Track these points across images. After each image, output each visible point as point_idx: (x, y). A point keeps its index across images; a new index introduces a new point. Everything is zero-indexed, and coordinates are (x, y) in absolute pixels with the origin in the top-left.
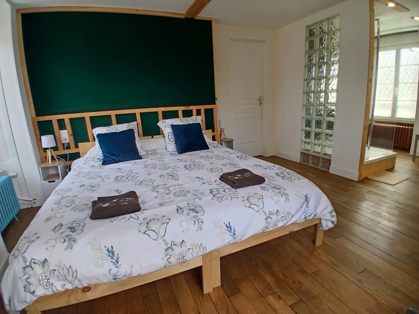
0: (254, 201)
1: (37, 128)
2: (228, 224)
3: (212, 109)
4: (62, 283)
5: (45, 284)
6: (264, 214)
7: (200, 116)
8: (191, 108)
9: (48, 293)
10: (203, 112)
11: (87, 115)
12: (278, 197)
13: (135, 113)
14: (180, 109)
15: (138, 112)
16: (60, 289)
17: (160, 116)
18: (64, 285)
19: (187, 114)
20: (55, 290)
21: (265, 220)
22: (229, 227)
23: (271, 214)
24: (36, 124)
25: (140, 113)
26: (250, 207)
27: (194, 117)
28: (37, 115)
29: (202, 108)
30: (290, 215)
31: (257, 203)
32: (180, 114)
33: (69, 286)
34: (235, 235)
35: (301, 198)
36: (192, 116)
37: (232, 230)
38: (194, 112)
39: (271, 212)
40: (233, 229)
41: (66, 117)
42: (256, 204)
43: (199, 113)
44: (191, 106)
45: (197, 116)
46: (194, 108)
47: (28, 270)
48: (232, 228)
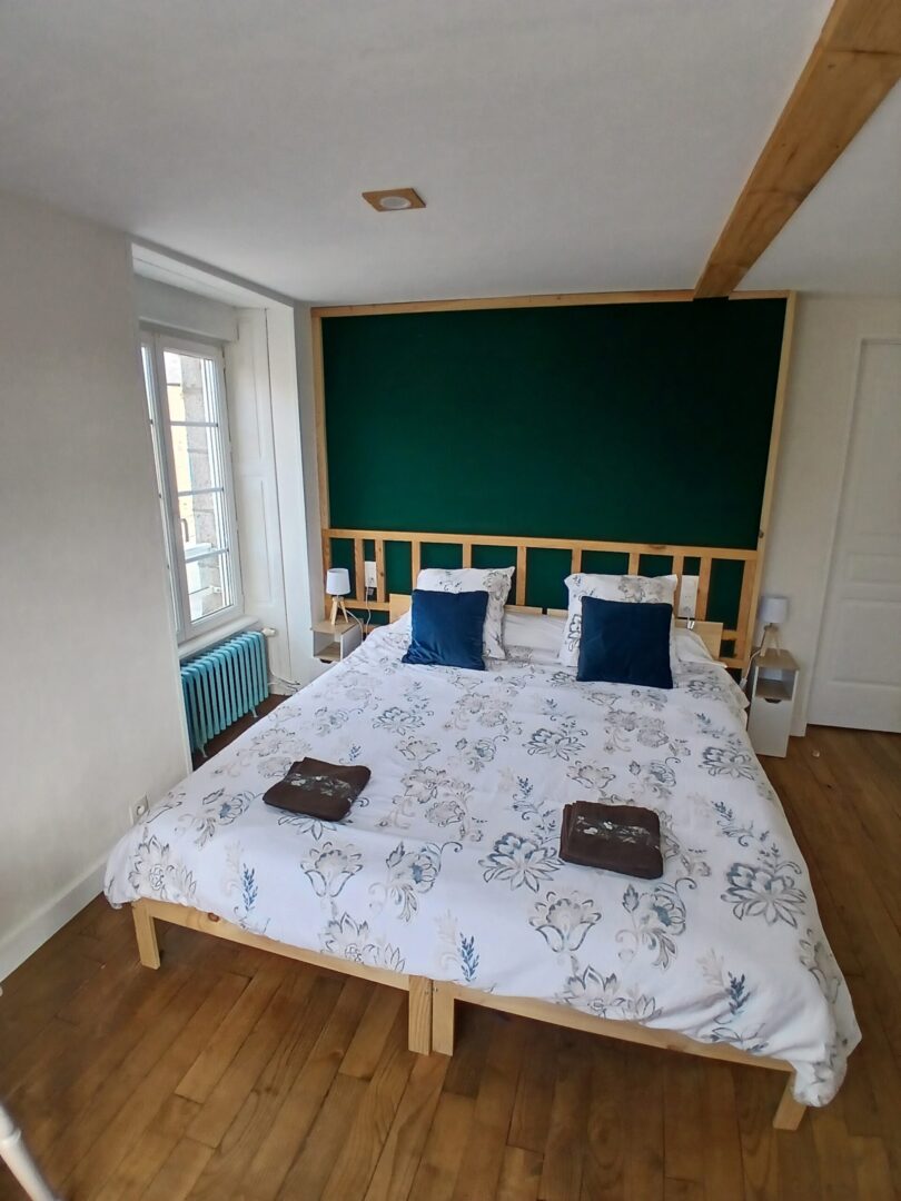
0: (563, 918)
1: (328, 550)
2: (469, 942)
3: (741, 564)
4: (177, 891)
5: (155, 881)
6: (571, 967)
7: (696, 578)
8: (669, 550)
9: (154, 897)
10: (705, 566)
11: (416, 538)
12: (640, 942)
13: (516, 548)
14: (635, 550)
15: (522, 544)
16: (171, 899)
17: (576, 563)
18: (178, 896)
19: (654, 567)
20: (163, 896)
21: (565, 983)
22: (468, 948)
23: (591, 975)
24: (328, 542)
25: (528, 549)
26: (542, 929)
27: (673, 578)
28: (333, 525)
29: (707, 555)
30: (651, 1005)
31: (565, 929)
32: (634, 565)
33: (184, 901)
34: (472, 974)
35: (715, 978)
36: (670, 573)
37: (472, 959)
38: (678, 565)
39: (592, 969)
40: (474, 957)
41: (379, 537)
42: (563, 931)
43: (691, 566)
44: (668, 546)
45: (684, 577)
46: (678, 553)
47: (144, 849)
48: (475, 954)
